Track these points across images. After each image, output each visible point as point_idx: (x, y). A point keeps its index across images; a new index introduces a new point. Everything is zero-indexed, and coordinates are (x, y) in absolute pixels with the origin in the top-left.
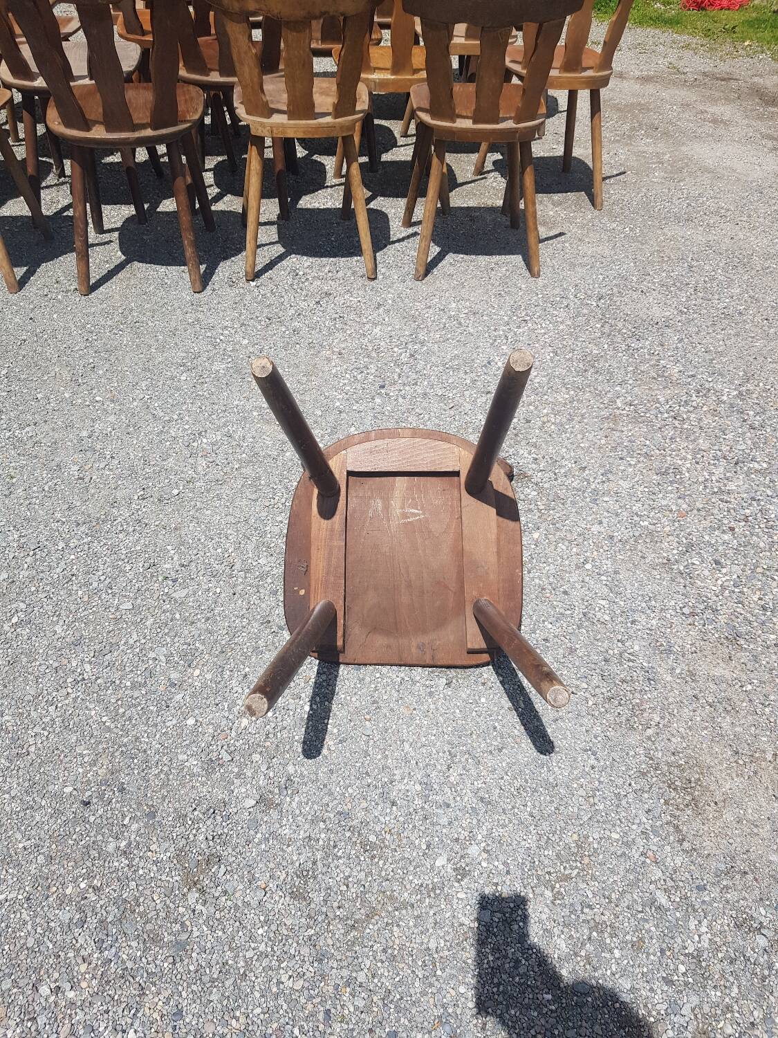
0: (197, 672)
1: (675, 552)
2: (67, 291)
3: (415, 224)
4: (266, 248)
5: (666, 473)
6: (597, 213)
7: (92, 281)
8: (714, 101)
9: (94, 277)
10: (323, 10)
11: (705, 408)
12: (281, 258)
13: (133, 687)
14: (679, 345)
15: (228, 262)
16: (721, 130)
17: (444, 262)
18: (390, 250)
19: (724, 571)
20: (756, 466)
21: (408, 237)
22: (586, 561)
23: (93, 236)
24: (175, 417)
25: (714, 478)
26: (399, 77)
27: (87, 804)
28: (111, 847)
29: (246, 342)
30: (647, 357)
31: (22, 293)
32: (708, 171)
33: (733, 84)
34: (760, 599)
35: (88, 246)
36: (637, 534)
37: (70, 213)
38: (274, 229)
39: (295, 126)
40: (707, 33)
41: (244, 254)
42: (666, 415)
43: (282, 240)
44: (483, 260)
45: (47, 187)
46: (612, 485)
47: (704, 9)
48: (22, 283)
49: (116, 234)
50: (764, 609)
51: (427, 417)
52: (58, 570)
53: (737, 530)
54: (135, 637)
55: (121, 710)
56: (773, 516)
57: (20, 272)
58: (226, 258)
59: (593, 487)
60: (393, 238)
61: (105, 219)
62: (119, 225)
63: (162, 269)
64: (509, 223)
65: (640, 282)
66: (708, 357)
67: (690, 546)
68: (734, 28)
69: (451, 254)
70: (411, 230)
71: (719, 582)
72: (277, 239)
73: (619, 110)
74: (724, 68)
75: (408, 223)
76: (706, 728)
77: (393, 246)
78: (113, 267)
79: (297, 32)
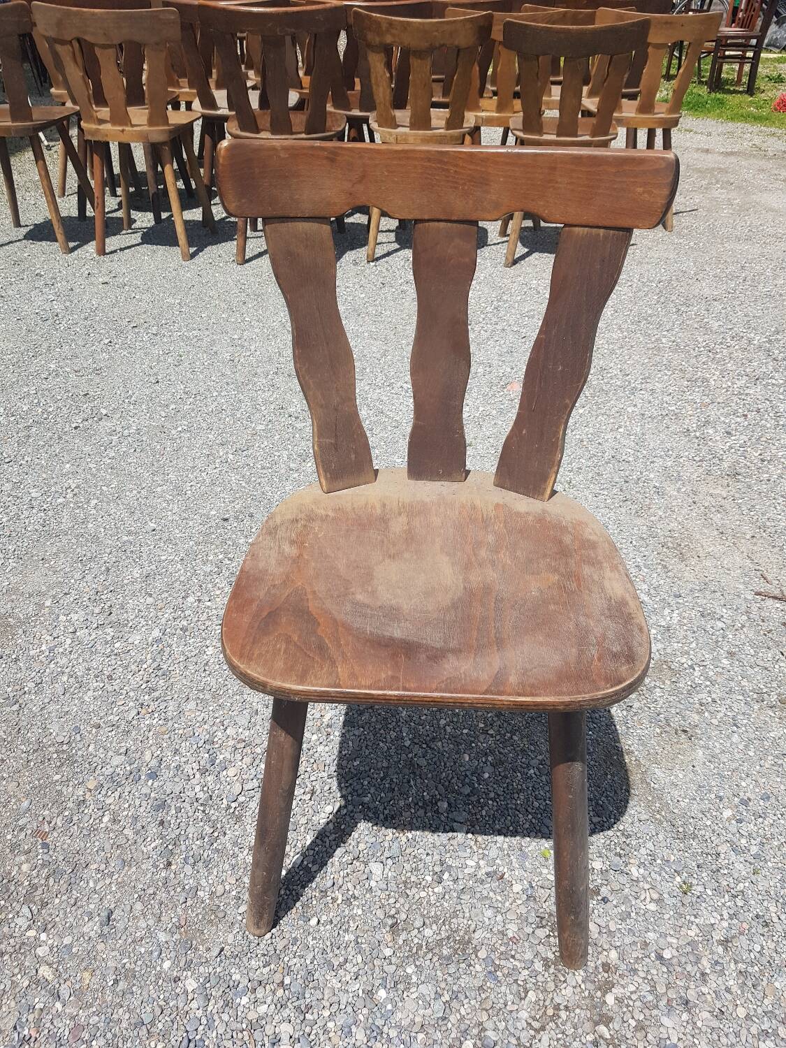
1: (694, 425)
2: (227, 262)
3: (509, 235)
4: (385, 245)
5: (696, 381)
6: (668, 233)
7: (247, 257)
9: (248, 255)
10: (442, 42)
11: (737, 347)
12: (396, 251)
13: (263, 468)
14: (723, 311)
15: (354, 252)
17: (530, 258)
18: (486, 250)
19: (733, 438)
20: (774, 381)
21: (503, 242)
22: (620, 427)
23: (249, 233)
25: (735, 386)
26: (502, 115)
27: (226, 520)
28: (242, 541)
29: (363, 295)
30: (694, 316)
31: (193, 260)
32: (772, 210)
34: (760, 455)
35: (246, 238)
36: (664, 414)
38: (393, 235)
39: (416, 135)
41: (367, 247)
42: (702, 349)
43: (398, 240)
45: (214, 204)
46: (648, 385)
48: (193, 256)
50: (763, 461)
51: (503, 342)
52: (213, 406)
53: (749, 416)
54: (266, 443)
55: (253, 479)
56: (782, 410)
57: (192, 250)
58: (352, 249)
59: (633, 385)
60: (489, 242)
61: (259, 224)
65: (696, 274)
66: (746, 319)
67: (707, 422)
69: (537, 253)
70: (505, 239)
71: (728, 444)
72: (394, 240)
73: (700, 172)
75: (503, 233)
76: (700, 520)
77: (490, 247)
78: (263, 250)
79: (421, 59)
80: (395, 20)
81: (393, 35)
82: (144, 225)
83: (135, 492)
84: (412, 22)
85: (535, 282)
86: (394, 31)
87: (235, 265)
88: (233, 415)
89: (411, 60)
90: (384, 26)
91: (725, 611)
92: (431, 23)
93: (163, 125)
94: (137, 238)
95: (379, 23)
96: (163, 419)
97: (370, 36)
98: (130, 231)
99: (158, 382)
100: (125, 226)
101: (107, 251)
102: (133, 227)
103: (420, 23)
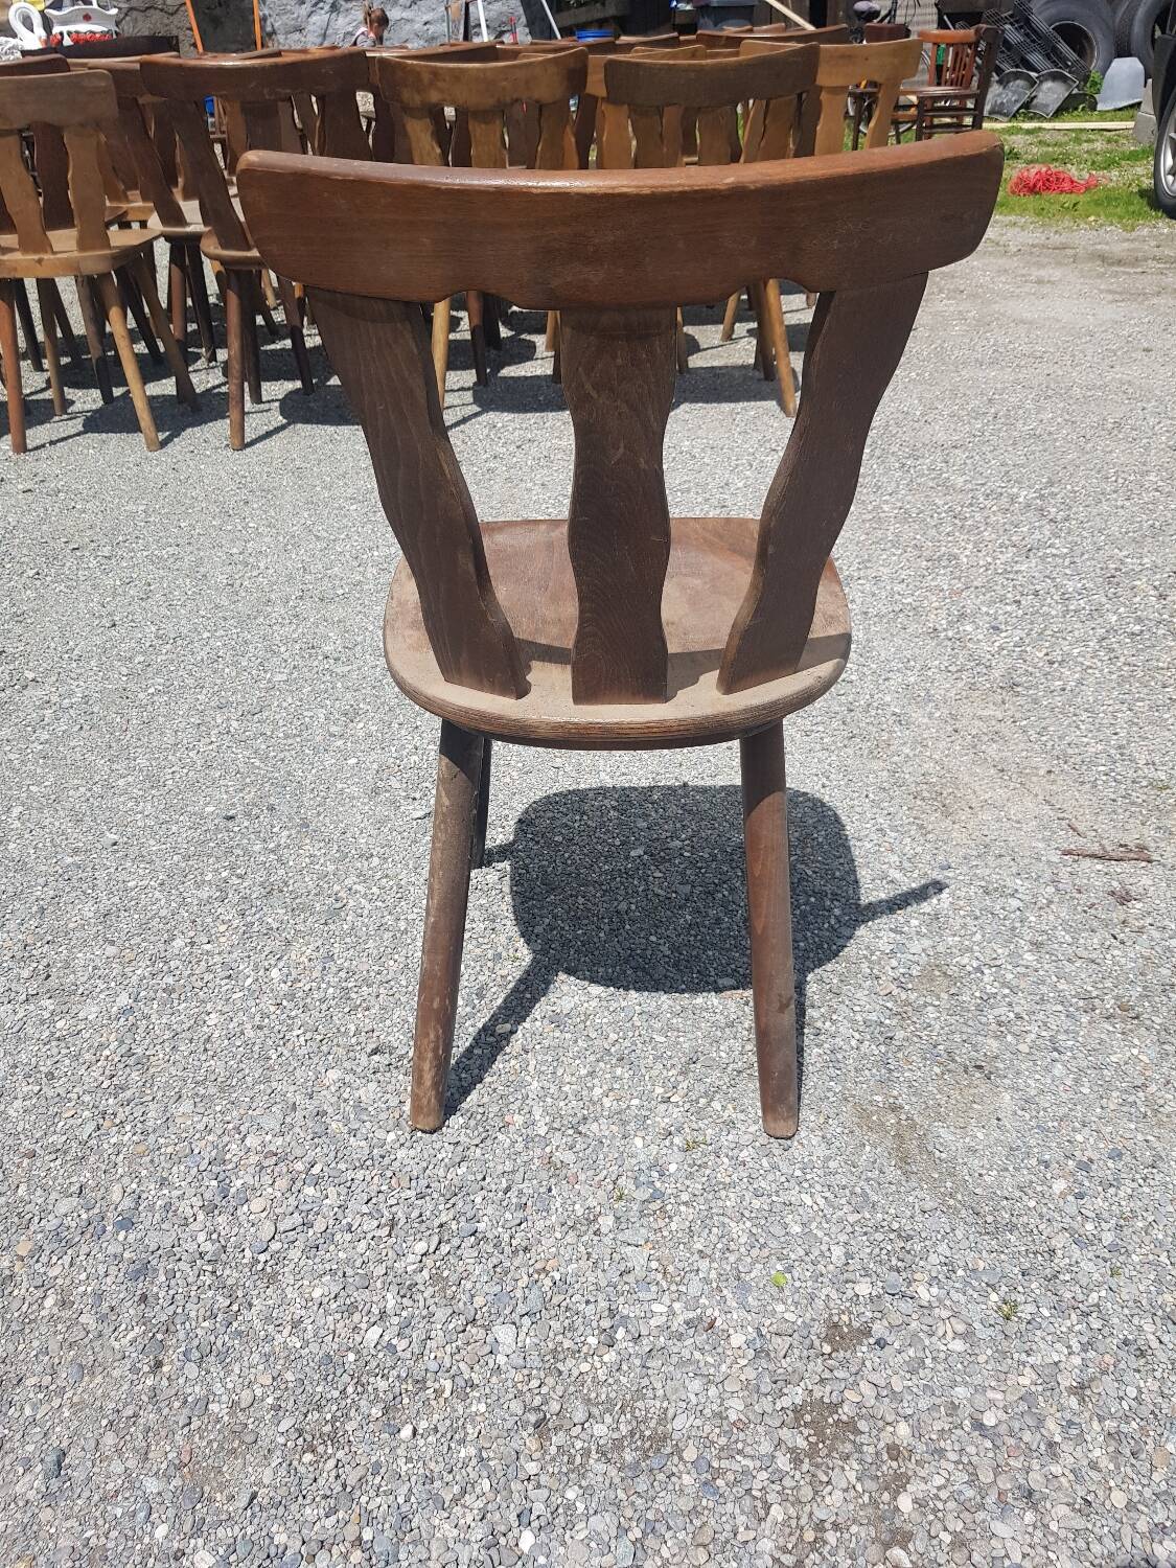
0: (361, 725)
1: (944, 622)
2: (217, 449)
4: (458, 408)
5: (940, 559)
7: (247, 440)
8: (1041, 266)
9: (249, 436)
11: (995, 508)
12: (476, 415)
13: (287, 737)
14: (969, 461)
16: (1045, 289)
19: (1003, 635)
20: (1054, 551)
23: (248, 406)
24: (342, 536)
25: (998, 562)
27: (232, 818)
28: (257, 848)
30: (926, 472)
31: (164, 450)
32: (1023, 322)
33: (1070, 252)
34: (1047, 655)
35: (244, 414)
36: (897, 609)
37: (224, 389)
38: (468, 396)
40: (1040, 212)
42: (944, 515)
43: (477, 400)
44: (726, 407)
45: (197, 370)
47: (1036, 193)
48: (164, 444)
49: (277, 404)
50: (1051, 663)
53: (1023, 602)
54: (289, 701)
55: (272, 754)
57: (162, 436)
61: (264, 393)
62: (280, 397)
63: (330, 429)
64: (762, 376)
66: (1003, 469)
67: (963, 616)
68: (1075, 205)
71: (997, 644)
72: (472, 400)
74: (1056, 239)
76: (967, 754)
78: (271, 428)
79: (485, 123)
80: (442, 68)
81: (441, 91)
82: (87, 407)
83: (82, 790)
84: (467, 69)
85: (687, 443)
86: (440, 84)
87: (230, 452)
88: (235, 664)
89: (470, 127)
90: (426, 77)
91: (1019, 882)
92: (496, 68)
93: (102, 248)
94: (77, 425)
95: (419, 73)
96: (124, 679)
97: (406, 95)
98: (65, 417)
99: (114, 625)
100: (58, 412)
101: (29, 447)
102: (69, 411)
103: (478, 69)
